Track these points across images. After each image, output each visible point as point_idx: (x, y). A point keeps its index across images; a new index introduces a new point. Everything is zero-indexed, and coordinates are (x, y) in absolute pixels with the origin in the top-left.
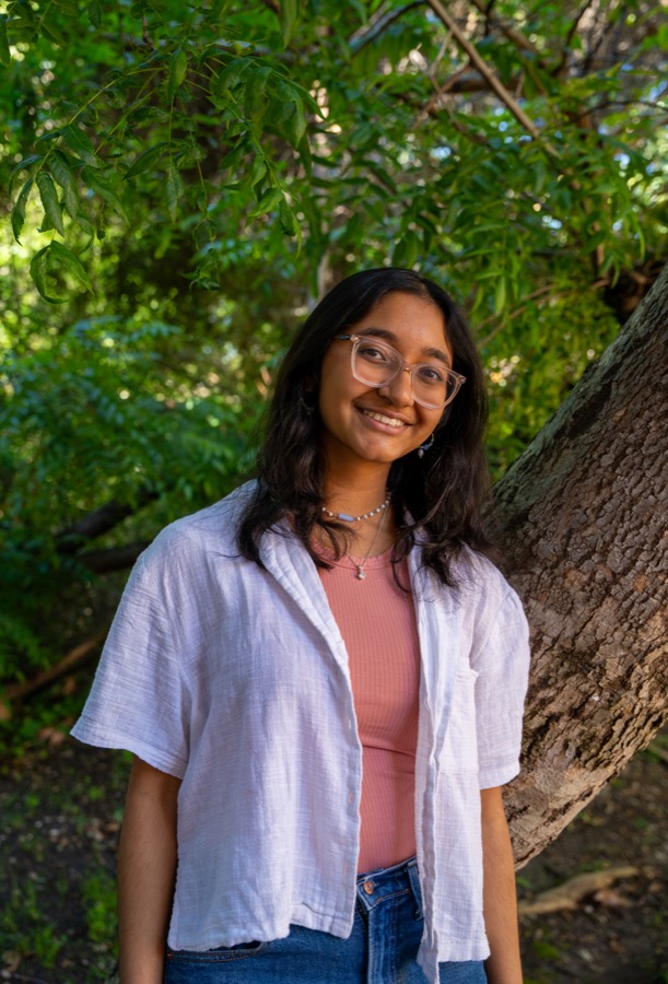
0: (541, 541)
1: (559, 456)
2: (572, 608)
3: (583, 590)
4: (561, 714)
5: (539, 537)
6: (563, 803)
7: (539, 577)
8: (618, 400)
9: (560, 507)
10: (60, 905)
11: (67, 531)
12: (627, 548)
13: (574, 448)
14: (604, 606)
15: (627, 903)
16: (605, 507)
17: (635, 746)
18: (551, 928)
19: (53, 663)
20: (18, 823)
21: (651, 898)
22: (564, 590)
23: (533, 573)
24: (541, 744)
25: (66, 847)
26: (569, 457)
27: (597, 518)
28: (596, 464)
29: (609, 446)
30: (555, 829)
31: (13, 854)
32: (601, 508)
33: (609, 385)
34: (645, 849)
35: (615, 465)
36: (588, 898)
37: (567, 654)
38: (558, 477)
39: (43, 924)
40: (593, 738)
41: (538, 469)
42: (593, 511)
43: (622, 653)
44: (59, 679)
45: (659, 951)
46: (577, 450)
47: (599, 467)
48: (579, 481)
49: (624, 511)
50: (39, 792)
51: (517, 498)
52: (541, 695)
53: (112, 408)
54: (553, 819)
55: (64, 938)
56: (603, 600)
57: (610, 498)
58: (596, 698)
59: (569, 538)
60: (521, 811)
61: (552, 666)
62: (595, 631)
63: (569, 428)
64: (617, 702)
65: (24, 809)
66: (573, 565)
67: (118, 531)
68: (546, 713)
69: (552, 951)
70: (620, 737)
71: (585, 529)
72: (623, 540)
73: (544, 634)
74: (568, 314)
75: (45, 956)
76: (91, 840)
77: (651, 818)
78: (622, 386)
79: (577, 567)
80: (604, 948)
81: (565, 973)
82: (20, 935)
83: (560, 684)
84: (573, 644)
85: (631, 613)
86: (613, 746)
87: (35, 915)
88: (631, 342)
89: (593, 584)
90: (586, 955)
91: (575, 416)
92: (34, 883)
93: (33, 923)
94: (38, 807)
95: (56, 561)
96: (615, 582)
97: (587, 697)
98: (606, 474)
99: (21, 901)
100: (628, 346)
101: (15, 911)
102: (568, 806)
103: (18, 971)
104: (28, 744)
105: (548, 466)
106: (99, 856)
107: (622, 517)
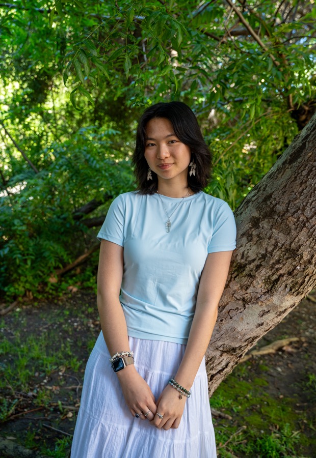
0: (277, 206)
1: (284, 172)
2: (290, 232)
3: (294, 225)
4: (284, 274)
5: (276, 204)
6: (284, 309)
7: (277, 220)
8: (309, 149)
9: (285, 192)
10: (79, 350)
11: (76, 211)
12: (312, 208)
13: (291, 168)
14: (303, 231)
15: (294, 351)
16: (304, 191)
17: (313, 287)
18: (266, 360)
19: (73, 262)
20: (62, 320)
21: (304, 349)
22: (287, 225)
23: (274, 218)
24: (276, 286)
25: (80, 330)
26: (288, 172)
27: (300, 196)
28: (300, 174)
29: (305, 167)
30: (280, 319)
31: (60, 332)
32: (302, 192)
33: (305, 143)
34: (301, 331)
35: (308, 174)
36: (280, 349)
37: (287, 250)
38: (284, 180)
39: (73, 357)
40: (297, 283)
41: (276, 177)
42: (299, 193)
43: (309, 250)
44: (74, 268)
45: (307, 367)
46: (292, 169)
47: (301, 176)
48: (293, 181)
49: (311, 193)
50: (69, 309)
51: (267, 189)
52: (277, 266)
53: (95, 162)
54: (279, 315)
55: (81, 362)
56: (302, 228)
57: (306, 188)
58: (298, 268)
59: (289, 204)
60: (267, 312)
61: (281, 255)
62: (299, 241)
63: (288, 160)
64: (307, 269)
65: (64, 315)
66: (290, 215)
67: (96, 211)
68: (278, 274)
69: (267, 368)
70: (307, 283)
71: (296, 200)
72: (311, 205)
73: (278, 242)
74: (278, 121)
75: (74, 368)
76: (90, 327)
77: (303, 320)
78: (311, 143)
79: (292, 216)
80: (286, 367)
81: (271, 376)
82: (65, 360)
83: (284, 263)
84: (290, 246)
85: (314, 234)
86: (305, 287)
87: (70, 353)
88: (314, 125)
89: (298, 222)
90: (279, 369)
91: (291, 156)
92: (69, 342)
93: (70, 356)
94: (69, 315)
95: (73, 222)
96: (308, 221)
97: (295, 267)
98: (304, 178)
99: (65, 349)
100: (313, 127)
101: (63, 352)
102: (285, 310)
103: (65, 373)
104: (64, 292)
105: (280, 175)
106: (93, 333)
107: (311, 195)
